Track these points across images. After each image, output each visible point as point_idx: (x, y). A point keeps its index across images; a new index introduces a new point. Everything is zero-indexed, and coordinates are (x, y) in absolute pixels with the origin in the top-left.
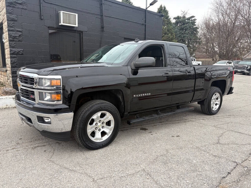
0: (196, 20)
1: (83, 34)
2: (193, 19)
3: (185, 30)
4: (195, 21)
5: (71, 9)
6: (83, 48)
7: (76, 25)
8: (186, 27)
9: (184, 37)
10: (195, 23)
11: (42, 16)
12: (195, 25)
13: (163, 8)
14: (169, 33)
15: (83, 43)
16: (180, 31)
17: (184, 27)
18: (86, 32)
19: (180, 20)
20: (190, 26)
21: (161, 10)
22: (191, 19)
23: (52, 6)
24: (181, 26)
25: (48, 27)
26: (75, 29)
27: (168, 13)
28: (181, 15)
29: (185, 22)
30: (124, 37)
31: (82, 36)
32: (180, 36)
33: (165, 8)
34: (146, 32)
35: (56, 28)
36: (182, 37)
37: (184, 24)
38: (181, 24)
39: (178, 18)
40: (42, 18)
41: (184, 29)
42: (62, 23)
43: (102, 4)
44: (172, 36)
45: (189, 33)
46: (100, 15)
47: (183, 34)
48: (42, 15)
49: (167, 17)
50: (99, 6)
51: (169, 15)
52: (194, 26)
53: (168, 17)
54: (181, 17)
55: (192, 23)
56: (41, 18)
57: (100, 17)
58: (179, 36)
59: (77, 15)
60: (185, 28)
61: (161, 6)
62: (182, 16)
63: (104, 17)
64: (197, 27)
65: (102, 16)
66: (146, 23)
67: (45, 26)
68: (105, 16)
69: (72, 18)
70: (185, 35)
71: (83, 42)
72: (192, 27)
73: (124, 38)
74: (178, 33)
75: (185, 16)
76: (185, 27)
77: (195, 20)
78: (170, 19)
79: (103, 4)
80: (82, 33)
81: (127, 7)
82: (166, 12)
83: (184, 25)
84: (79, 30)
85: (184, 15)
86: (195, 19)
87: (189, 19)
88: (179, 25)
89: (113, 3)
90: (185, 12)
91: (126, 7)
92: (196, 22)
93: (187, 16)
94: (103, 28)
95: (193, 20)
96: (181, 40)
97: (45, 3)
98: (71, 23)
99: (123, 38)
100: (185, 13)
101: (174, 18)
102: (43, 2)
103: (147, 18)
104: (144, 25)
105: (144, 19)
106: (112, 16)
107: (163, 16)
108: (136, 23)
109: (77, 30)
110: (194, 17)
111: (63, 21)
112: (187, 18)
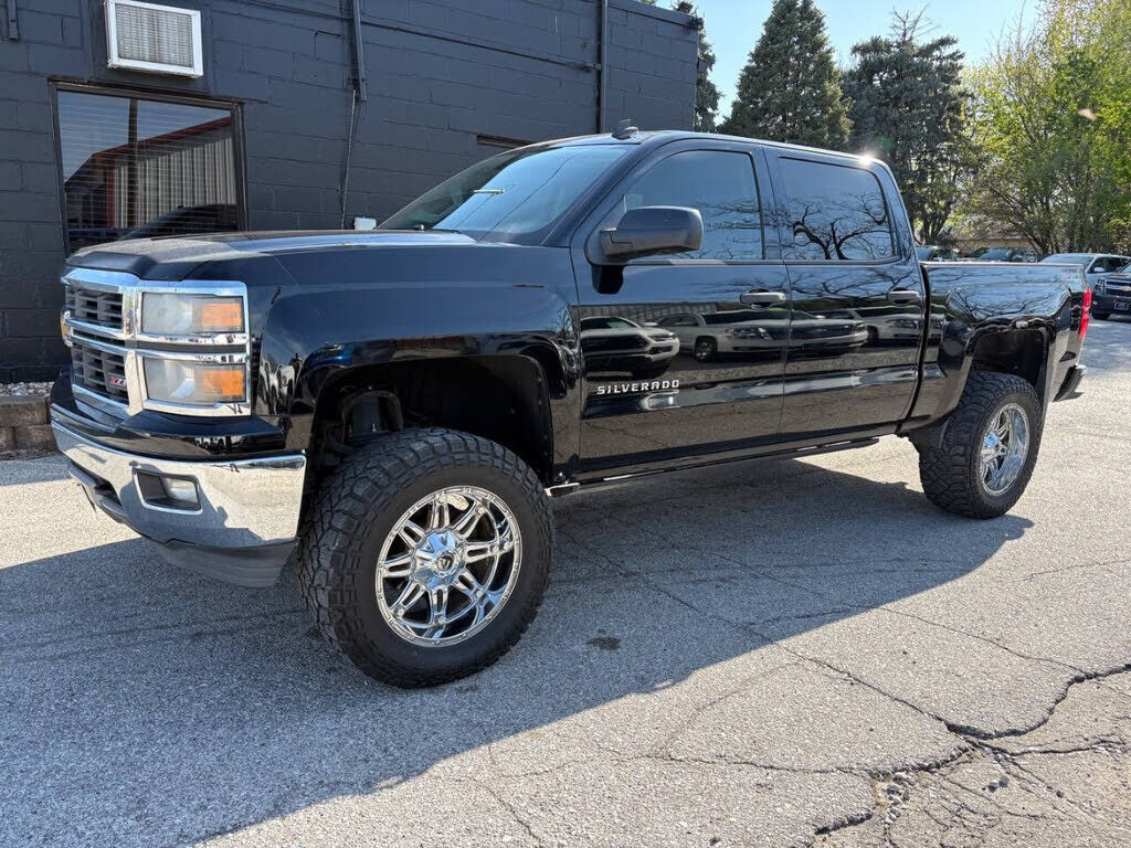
0: (961, 57)
1: (246, 115)
2: (948, 51)
4: (959, 62)
6: (246, 182)
7: (191, 66)
10: (960, 73)
11: (13, 25)
15: (245, 161)
16: (883, 112)
18: (261, 102)
19: (884, 56)
21: (791, 8)
22: (936, 53)
24: (891, 84)
25: (51, 80)
26: (200, 88)
27: (823, 25)
28: (888, 34)
29: (909, 66)
30: (479, 132)
31: (243, 122)
35: (89, 83)
37: (900, 78)
38: (890, 75)
39: (875, 46)
40: (17, 37)
41: (903, 100)
42: (115, 60)
46: (337, 18)
48: (12, 16)
49: (817, 45)
51: (826, 33)
52: (955, 89)
53: (823, 41)
54: (888, 46)
55: (939, 69)
56: (8, 32)
57: (336, 27)
59: (196, 16)
60: (907, 97)
62: (892, 39)
63: (359, 28)
64: (966, 89)
65: (350, 22)
67: (33, 73)
68: (363, 23)
69: (170, 36)
71: (245, 155)
72: (945, 89)
73: (480, 137)
75: (911, 39)
76: (907, 93)
77: (955, 56)
78: (830, 51)
80: (242, 108)
82: (813, 19)
83: (903, 83)
84: (221, 92)
85: (904, 35)
86: (957, 51)
87: (927, 51)
88: (881, 79)
90: (911, 19)
92: (961, 68)
93: (922, 40)
94: (356, 83)
95: (947, 58)
98: (166, 60)
99: (475, 137)
100: (907, 25)
101: (856, 50)
103: (606, 38)
104: (594, 73)
105: (593, 43)
106: (405, 27)
107: (695, 24)
108: (548, 61)
109: (213, 93)
110: (955, 42)
111: (119, 48)
112: (920, 45)
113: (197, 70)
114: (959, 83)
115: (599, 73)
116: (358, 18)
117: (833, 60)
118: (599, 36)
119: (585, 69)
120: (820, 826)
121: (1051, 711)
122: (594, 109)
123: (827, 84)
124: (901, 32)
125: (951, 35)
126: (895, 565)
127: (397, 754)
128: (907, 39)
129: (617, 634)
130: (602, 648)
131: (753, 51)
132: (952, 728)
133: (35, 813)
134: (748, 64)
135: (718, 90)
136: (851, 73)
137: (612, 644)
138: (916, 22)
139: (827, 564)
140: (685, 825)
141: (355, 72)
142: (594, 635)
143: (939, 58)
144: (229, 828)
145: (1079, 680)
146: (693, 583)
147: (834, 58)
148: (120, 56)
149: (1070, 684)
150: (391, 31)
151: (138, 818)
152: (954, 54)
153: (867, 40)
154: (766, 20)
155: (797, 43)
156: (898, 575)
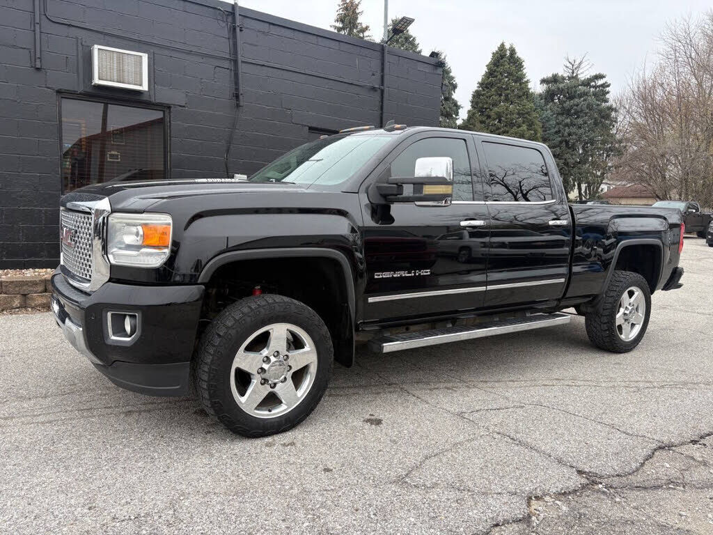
0: (609, 86)
1: (172, 114)
2: (600, 82)
3: (575, 113)
4: (607, 89)
5: (135, 41)
6: (170, 152)
7: (141, 85)
8: (577, 105)
9: (570, 134)
10: (607, 96)
11: (38, 60)
12: (606, 101)
13: (508, 53)
14: (523, 123)
15: (170, 139)
16: (560, 118)
17: (572, 107)
18: (181, 106)
19: (561, 86)
20: (588, 104)
21: (503, 56)
22: (593, 84)
23: (74, 31)
24: (565, 102)
25: (59, 92)
26: (145, 98)
27: (523, 66)
28: (562, 72)
29: (575, 92)
30: (310, 125)
31: (170, 119)
32: (559, 131)
33: (513, 51)
34: (385, 110)
35: (80, 94)
36: (566, 134)
37: (571, 98)
38: (565, 96)
39: (555, 79)
40: (38, 66)
41: (573, 111)
42: (96, 81)
43: (234, 29)
44: (533, 132)
45: (586, 123)
46: (228, 59)
47: (567, 125)
48: (38, 55)
49: (519, 79)
50: (225, 33)
51: (525, 71)
52: (604, 105)
53: (523, 76)
54: (563, 78)
55: (595, 94)
56: (35, 65)
57: (226, 64)
58: (556, 132)
59: (145, 57)
60: (575, 109)
61: (503, 45)
62: (565, 75)
63: (240, 65)
64: (612, 105)
65: (236, 62)
66: (383, 85)
67: (48, 88)
68: (243, 62)
69: (129, 67)
70: (573, 130)
71: (170, 137)
72: (597, 106)
73: (310, 128)
74: (551, 123)
75: (577, 75)
76: (575, 107)
77: (605, 85)
78: (527, 82)
79: (238, 29)
80: (170, 113)
81: (320, 39)
82: (516, 63)
83: (572, 101)
84: (158, 101)
85: (573, 73)
86: (606, 82)
87: (587, 83)
88: (559, 99)
89: (271, 26)
90: (577, 63)
91: (315, 37)
92: (608, 92)
93: (584, 75)
94: (237, 97)
95: (599, 86)
96: (561, 142)
97: (51, 23)
98: (126, 81)
99: (307, 128)
100: (575, 67)
101: (543, 81)
102: (45, 22)
103: (386, 71)
104: (379, 91)
105: (378, 75)
106: (266, 64)
107: (441, 65)
108: (351, 84)
109: (153, 100)
110: (604, 77)
111: (99, 73)
112: (583, 79)
113: (145, 87)
114: (607, 102)
115: (382, 91)
116: (240, 59)
117: (529, 87)
118: (383, 70)
119: (374, 89)
120: (495, 523)
121: (642, 465)
122: (380, 112)
123: (525, 101)
124: (571, 71)
125: (602, 73)
126: (555, 382)
127: (244, 478)
128: (575, 75)
129: (381, 417)
130: (372, 424)
131: (480, 81)
132: (580, 472)
133: (30, 504)
134: (477, 88)
135: (459, 104)
136: (540, 95)
137: (378, 422)
138: (580, 64)
139: (513, 381)
140: (413, 520)
141: (237, 89)
142: (368, 417)
143: (595, 87)
144: (142, 515)
145: (660, 448)
146: (430, 390)
147: (530, 85)
148: (100, 79)
149: (655, 450)
150: (259, 67)
151: (90, 509)
152: (604, 84)
153: (550, 75)
154: (487, 63)
155: (506, 77)
156: (556, 388)
